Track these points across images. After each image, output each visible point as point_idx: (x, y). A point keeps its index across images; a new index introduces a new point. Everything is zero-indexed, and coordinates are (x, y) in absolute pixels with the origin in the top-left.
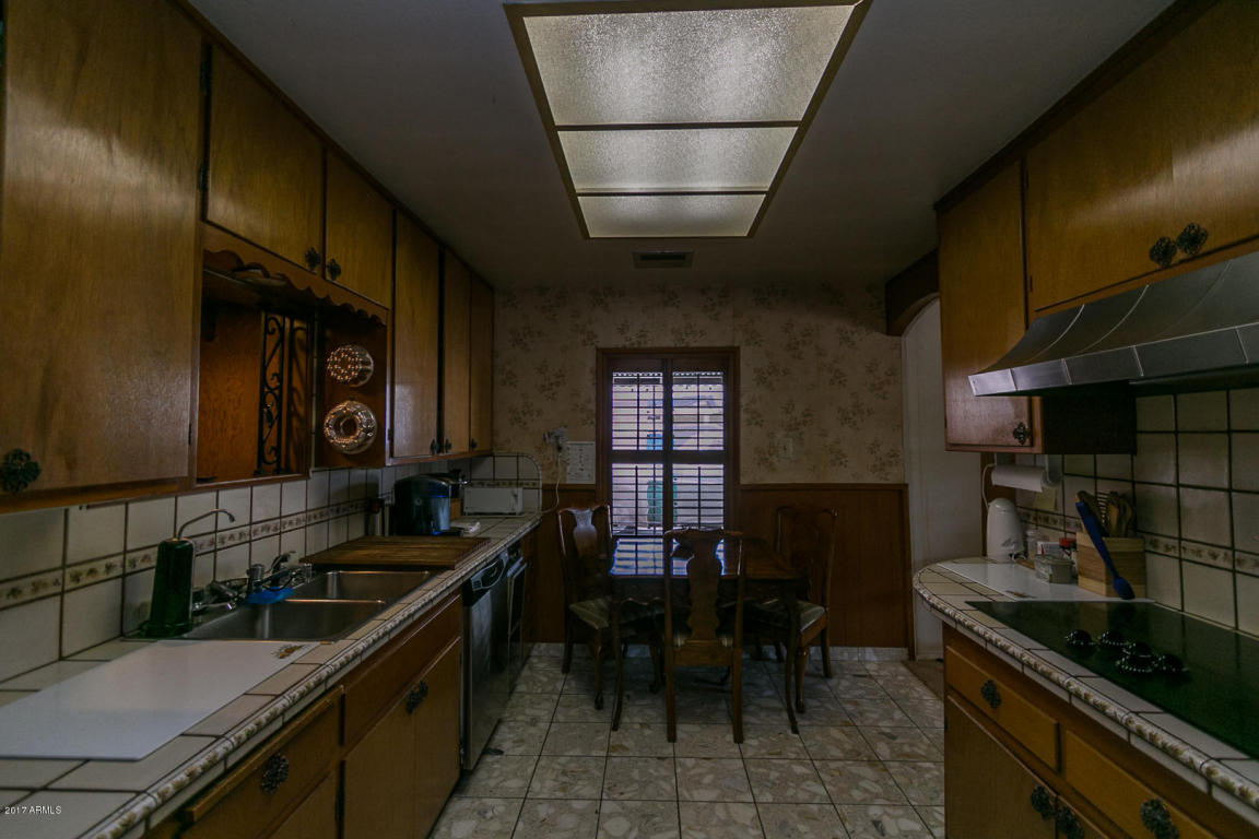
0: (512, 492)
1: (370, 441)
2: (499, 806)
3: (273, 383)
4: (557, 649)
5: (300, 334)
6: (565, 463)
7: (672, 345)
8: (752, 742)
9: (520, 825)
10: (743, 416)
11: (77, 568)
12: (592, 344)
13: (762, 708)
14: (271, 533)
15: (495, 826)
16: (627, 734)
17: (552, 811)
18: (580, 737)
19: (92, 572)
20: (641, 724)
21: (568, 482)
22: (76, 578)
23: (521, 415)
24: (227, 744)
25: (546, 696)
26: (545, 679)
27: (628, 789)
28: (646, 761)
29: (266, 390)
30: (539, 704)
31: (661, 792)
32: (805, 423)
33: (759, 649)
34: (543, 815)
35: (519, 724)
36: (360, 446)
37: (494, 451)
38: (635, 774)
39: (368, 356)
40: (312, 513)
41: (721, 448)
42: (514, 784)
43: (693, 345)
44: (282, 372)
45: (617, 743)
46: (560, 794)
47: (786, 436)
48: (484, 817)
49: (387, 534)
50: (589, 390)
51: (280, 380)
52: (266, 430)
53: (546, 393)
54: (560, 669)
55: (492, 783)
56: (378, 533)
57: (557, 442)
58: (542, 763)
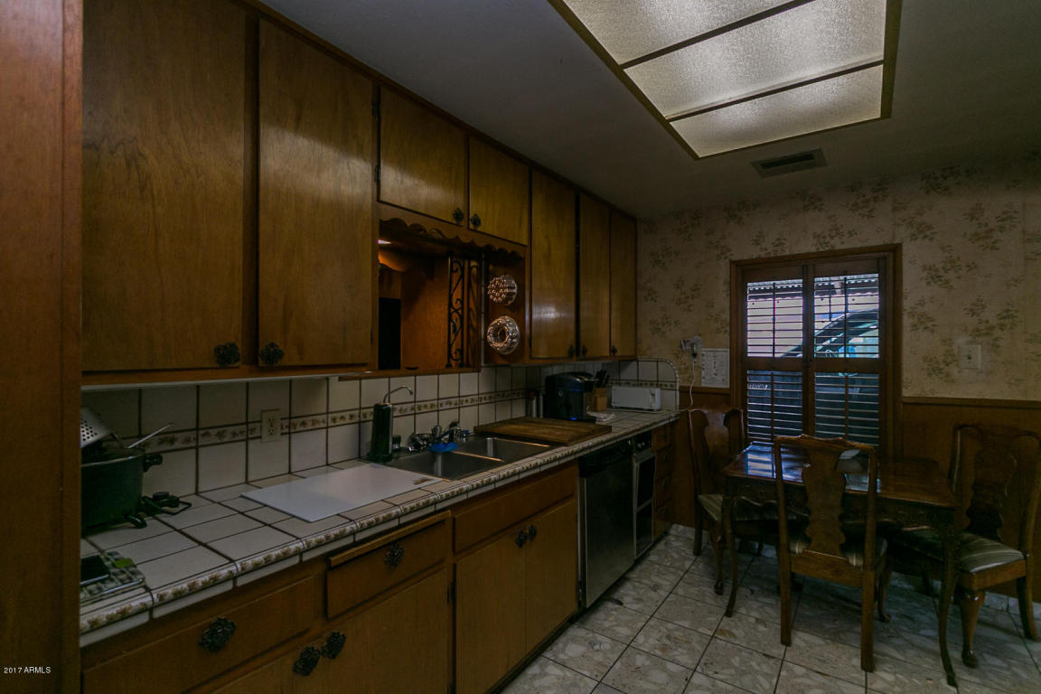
0: (651, 392)
1: (515, 346)
2: (606, 644)
3: (457, 305)
4: (690, 533)
5: (474, 270)
6: (700, 368)
7: (813, 249)
8: (884, 677)
9: (618, 664)
10: (907, 321)
11: (335, 415)
12: (726, 258)
13: (913, 646)
14: (452, 406)
15: (599, 657)
16: (739, 624)
17: (648, 663)
18: (693, 612)
19: (342, 418)
20: (757, 619)
21: (703, 385)
22: (334, 420)
23: (660, 326)
24: (354, 526)
25: (672, 570)
26: (676, 556)
27: (725, 671)
28: (751, 654)
29: (452, 310)
30: (664, 575)
31: (757, 685)
32: (1002, 327)
33: (926, 582)
34: (639, 663)
35: (641, 586)
36: (509, 349)
37: (639, 357)
38: (736, 661)
39: (513, 282)
40: (483, 396)
41: (877, 356)
42: (624, 631)
43: (839, 246)
44: (463, 298)
45: (727, 628)
46: (658, 653)
47: (971, 343)
48: (592, 648)
49: (542, 417)
50: (723, 301)
51: (462, 303)
52: (453, 336)
53: (682, 306)
54: (692, 550)
55: (607, 624)
56: (534, 415)
57: (692, 349)
58: (652, 623)
